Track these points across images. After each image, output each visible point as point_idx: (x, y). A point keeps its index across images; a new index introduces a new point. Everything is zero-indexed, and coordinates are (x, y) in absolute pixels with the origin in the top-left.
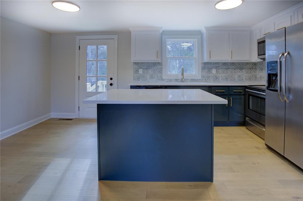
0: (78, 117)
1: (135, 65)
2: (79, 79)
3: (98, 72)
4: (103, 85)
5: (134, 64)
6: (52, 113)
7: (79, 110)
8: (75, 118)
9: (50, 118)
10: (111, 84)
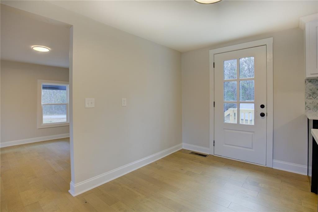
0: (213, 154)
1: (310, 84)
2: (214, 105)
3: (240, 97)
4: (235, 113)
5: (307, 81)
6: (183, 144)
7: (214, 145)
8: (208, 154)
9: (181, 149)
10: (262, 115)
